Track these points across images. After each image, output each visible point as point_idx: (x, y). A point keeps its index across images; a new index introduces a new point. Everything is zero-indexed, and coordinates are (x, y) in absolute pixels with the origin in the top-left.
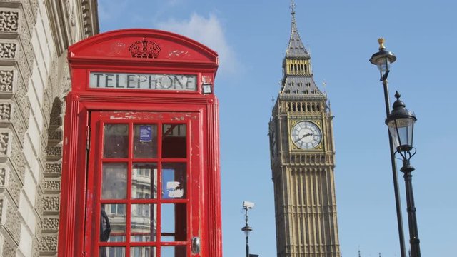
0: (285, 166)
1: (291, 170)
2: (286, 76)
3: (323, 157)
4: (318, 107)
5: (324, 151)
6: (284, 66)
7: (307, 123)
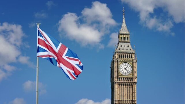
0: (116, 83)
1: (118, 84)
2: (119, 42)
3: (132, 79)
4: (131, 56)
5: (133, 76)
6: (119, 37)
7: (126, 63)
